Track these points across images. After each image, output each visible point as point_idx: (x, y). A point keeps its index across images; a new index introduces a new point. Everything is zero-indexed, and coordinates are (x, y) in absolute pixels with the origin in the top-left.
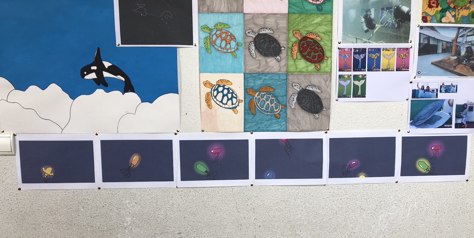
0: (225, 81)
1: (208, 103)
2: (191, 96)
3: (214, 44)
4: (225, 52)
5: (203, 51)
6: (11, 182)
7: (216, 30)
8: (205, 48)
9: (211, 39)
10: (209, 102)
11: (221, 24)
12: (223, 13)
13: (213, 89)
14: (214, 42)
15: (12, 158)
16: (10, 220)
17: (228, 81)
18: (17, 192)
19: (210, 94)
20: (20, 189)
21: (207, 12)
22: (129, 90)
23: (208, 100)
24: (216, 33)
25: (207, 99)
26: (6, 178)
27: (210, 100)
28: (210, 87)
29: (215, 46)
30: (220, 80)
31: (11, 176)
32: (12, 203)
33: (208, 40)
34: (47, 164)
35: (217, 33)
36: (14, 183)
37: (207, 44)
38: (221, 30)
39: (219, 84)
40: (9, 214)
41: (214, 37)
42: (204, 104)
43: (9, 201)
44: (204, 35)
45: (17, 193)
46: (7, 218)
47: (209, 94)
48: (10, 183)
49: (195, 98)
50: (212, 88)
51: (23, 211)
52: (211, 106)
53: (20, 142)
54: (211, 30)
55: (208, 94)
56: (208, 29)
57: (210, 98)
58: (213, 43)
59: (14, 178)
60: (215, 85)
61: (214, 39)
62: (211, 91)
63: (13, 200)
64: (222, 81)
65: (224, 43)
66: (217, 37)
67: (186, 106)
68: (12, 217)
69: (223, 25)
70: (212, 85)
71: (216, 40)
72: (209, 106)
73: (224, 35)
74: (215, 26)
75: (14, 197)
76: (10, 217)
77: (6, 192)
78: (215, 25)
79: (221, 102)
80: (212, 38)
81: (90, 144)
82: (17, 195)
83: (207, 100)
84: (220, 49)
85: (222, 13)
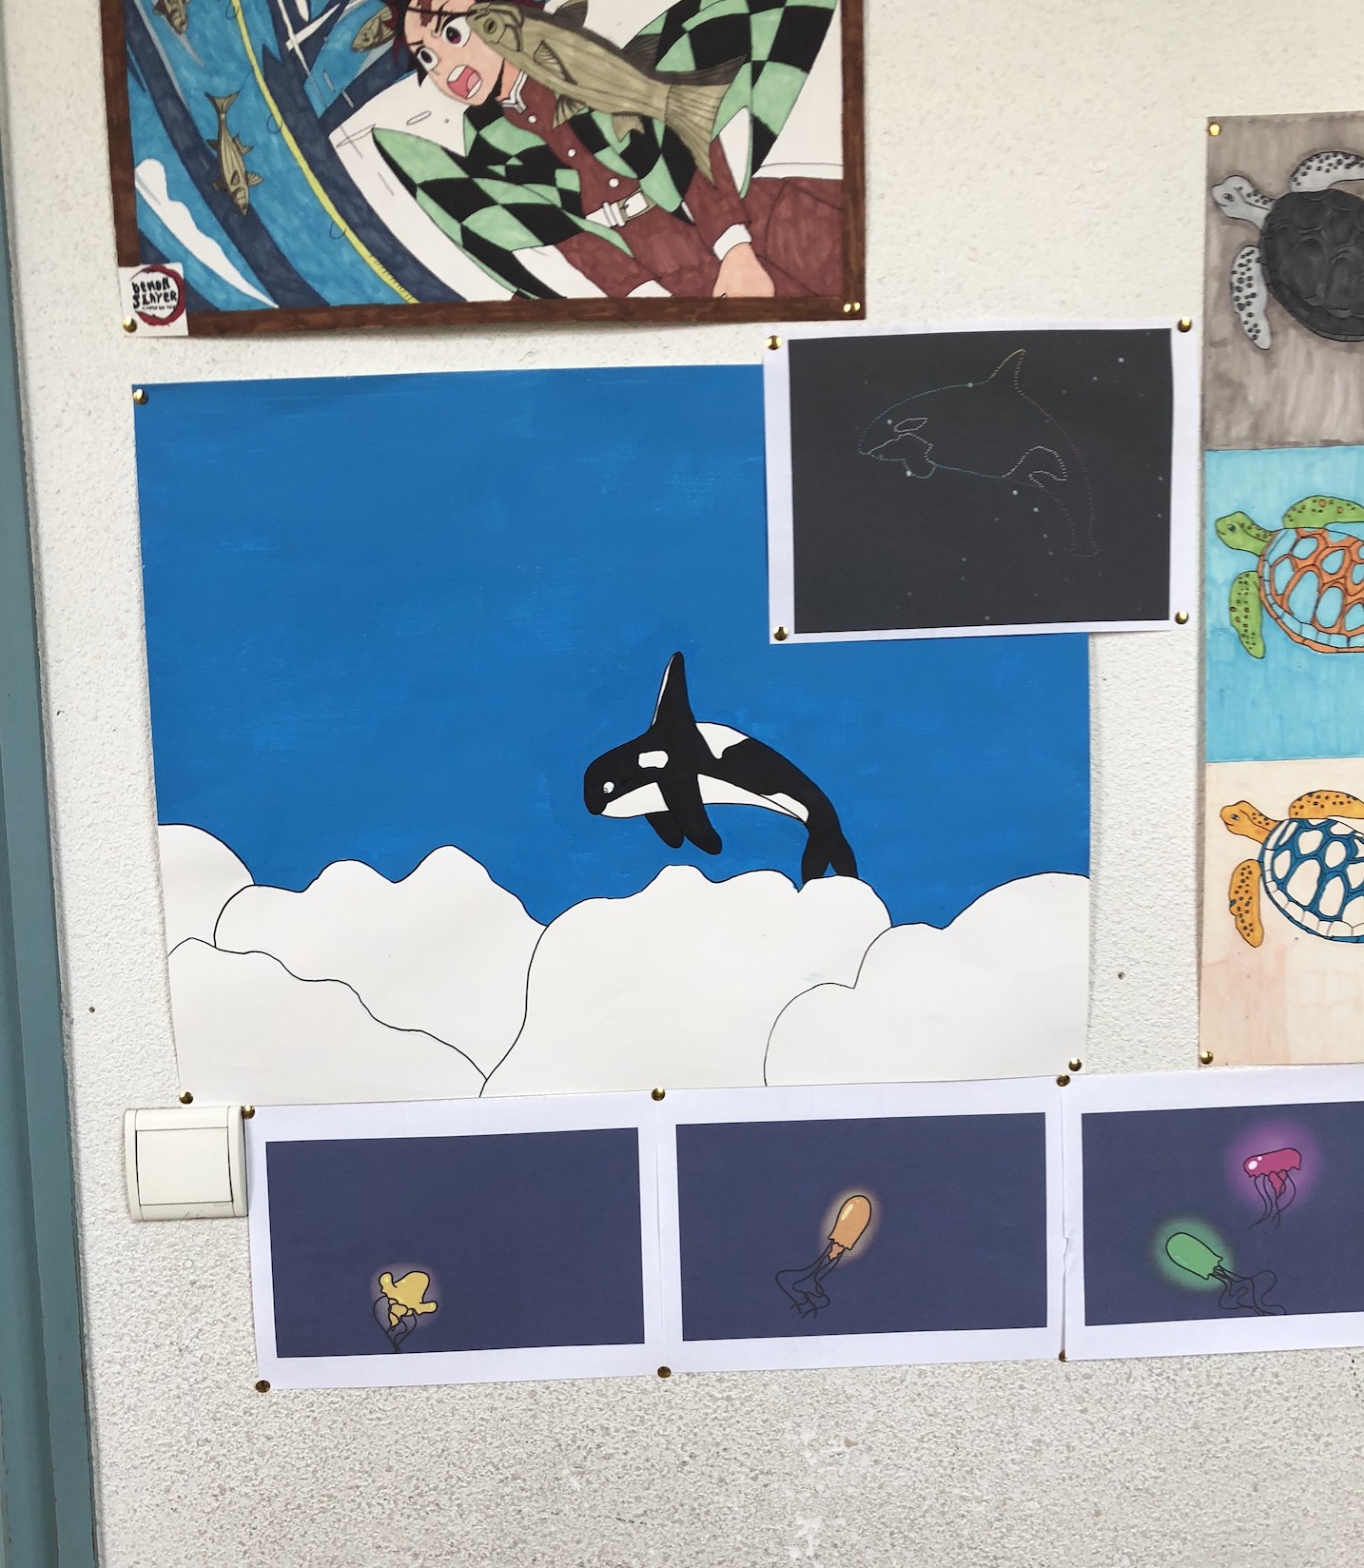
0: (1333, 798)
1: (1241, 915)
2: (1148, 883)
3: (1280, 611)
4: (1338, 650)
5: (1225, 648)
6: (221, 1354)
7: (1292, 536)
8: (1233, 630)
9: (1267, 583)
10: (1247, 912)
11: (1322, 501)
12: (1338, 443)
13: (1271, 844)
14: (1283, 599)
15: (231, 1230)
16: (213, 1541)
17: (1351, 799)
18: (248, 1401)
19: (1257, 872)
20: (263, 1386)
21: (1249, 444)
22: (830, 865)
23: (1245, 901)
24: (1292, 549)
25: (1240, 895)
26: (200, 1330)
27: (1255, 899)
28: (1258, 832)
29: (1287, 618)
30: (1310, 794)
31: (222, 1322)
32: (224, 1455)
33: (1253, 589)
34: (405, 1258)
35: (1297, 552)
36: (238, 1358)
37: (1247, 610)
38: (1319, 534)
39: (1304, 814)
40: (209, 1513)
41: (1284, 572)
42: (1220, 920)
43: (209, 1449)
44: (1227, 566)
45: (252, 1408)
46: (199, 1531)
47: (1250, 873)
48: (217, 1356)
49: (1171, 893)
50: (1268, 839)
51: (277, 1496)
52: (1257, 932)
53: (271, 1147)
54: (1269, 536)
55: (1243, 871)
56: (1254, 532)
57: (1254, 891)
58: (1275, 604)
59: (238, 1331)
60: (1282, 822)
61: (1280, 587)
62: (1262, 854)
63: (229, 1442)
64: (1318, 797)
65: (1332, 600)
66: (1299, 571)
67: (1123, 934)
68: (221, 1527)
69: (1333, 509)
70: (1265, 824)
71: (1291, 585)
72: (1248, 931)
73: (1333, 563)
74: (1287, 515)
75: (235, 1429)
76: (215, 1530)
77: (196, 1405)
78: (1291, 513)
79: (1313, 907)
80: (1271, 581)
81: (623, 1144)
82: (251, 1414)
83: (1238, 901)
84: (1309, 632)
85: (1328, 443)
